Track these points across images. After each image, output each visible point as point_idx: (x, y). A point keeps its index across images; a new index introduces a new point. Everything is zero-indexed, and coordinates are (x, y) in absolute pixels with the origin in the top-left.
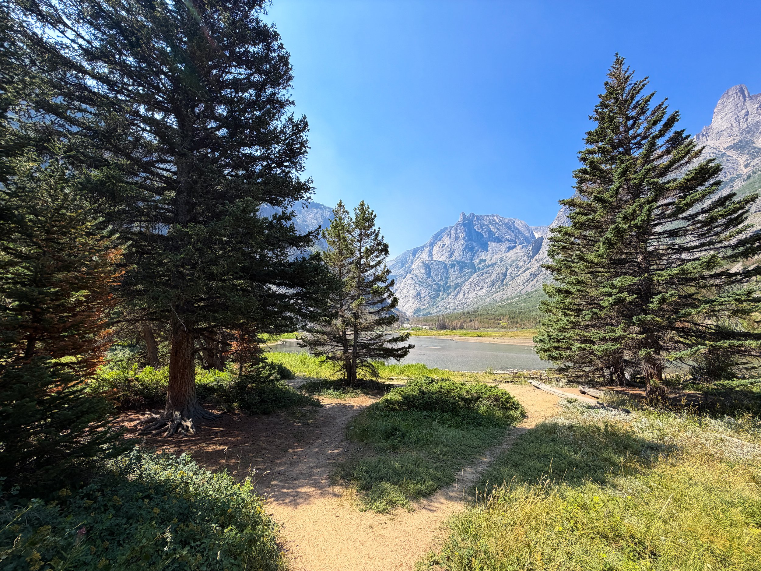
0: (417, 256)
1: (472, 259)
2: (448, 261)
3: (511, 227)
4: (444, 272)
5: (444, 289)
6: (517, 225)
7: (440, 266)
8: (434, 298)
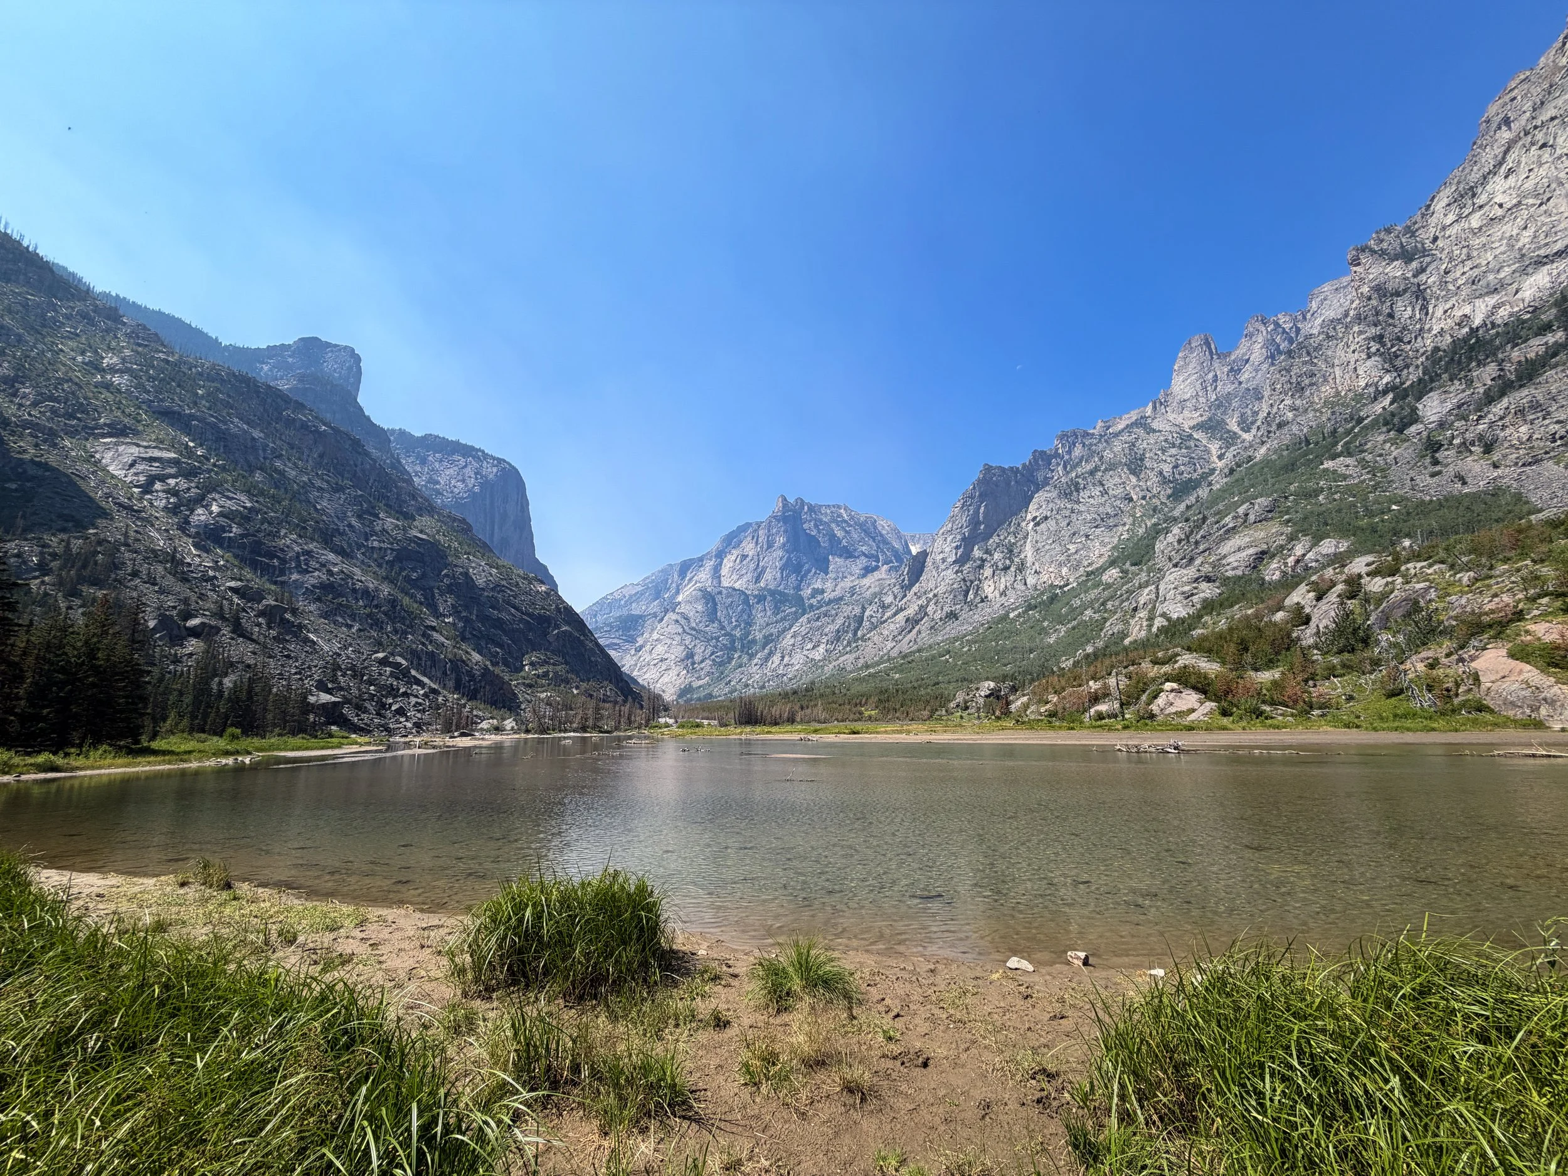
0: (689, 576)
1: (798, 588)
2: (752, 590)
3: (869, 530)
4: (743, 611)
5: (743, 646)
6: (880, 528)
7: (736, 598)
8: (721, 664)
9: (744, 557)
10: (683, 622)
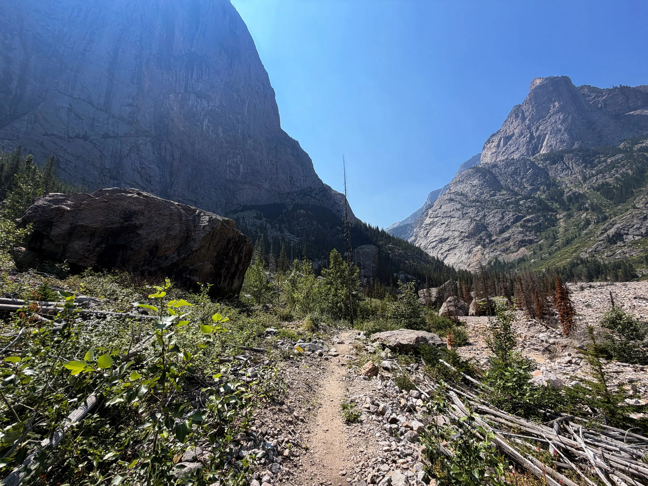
9: (508, 138)
10: (459, 198)
